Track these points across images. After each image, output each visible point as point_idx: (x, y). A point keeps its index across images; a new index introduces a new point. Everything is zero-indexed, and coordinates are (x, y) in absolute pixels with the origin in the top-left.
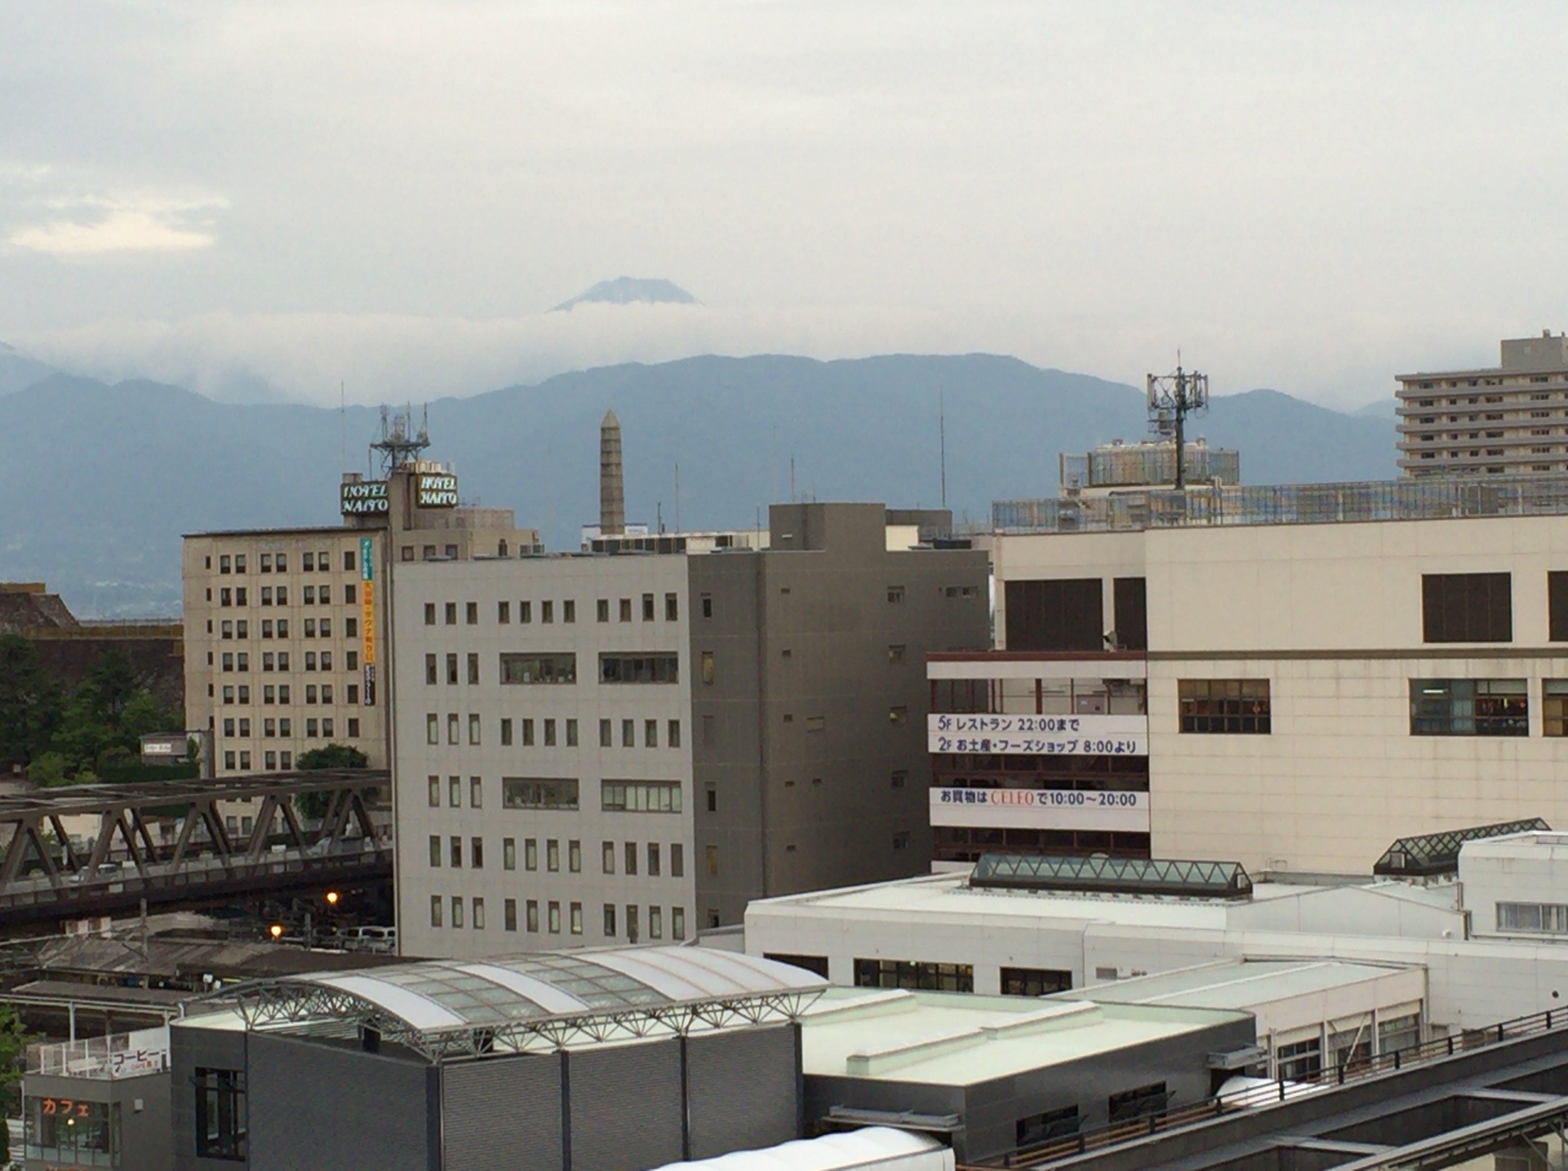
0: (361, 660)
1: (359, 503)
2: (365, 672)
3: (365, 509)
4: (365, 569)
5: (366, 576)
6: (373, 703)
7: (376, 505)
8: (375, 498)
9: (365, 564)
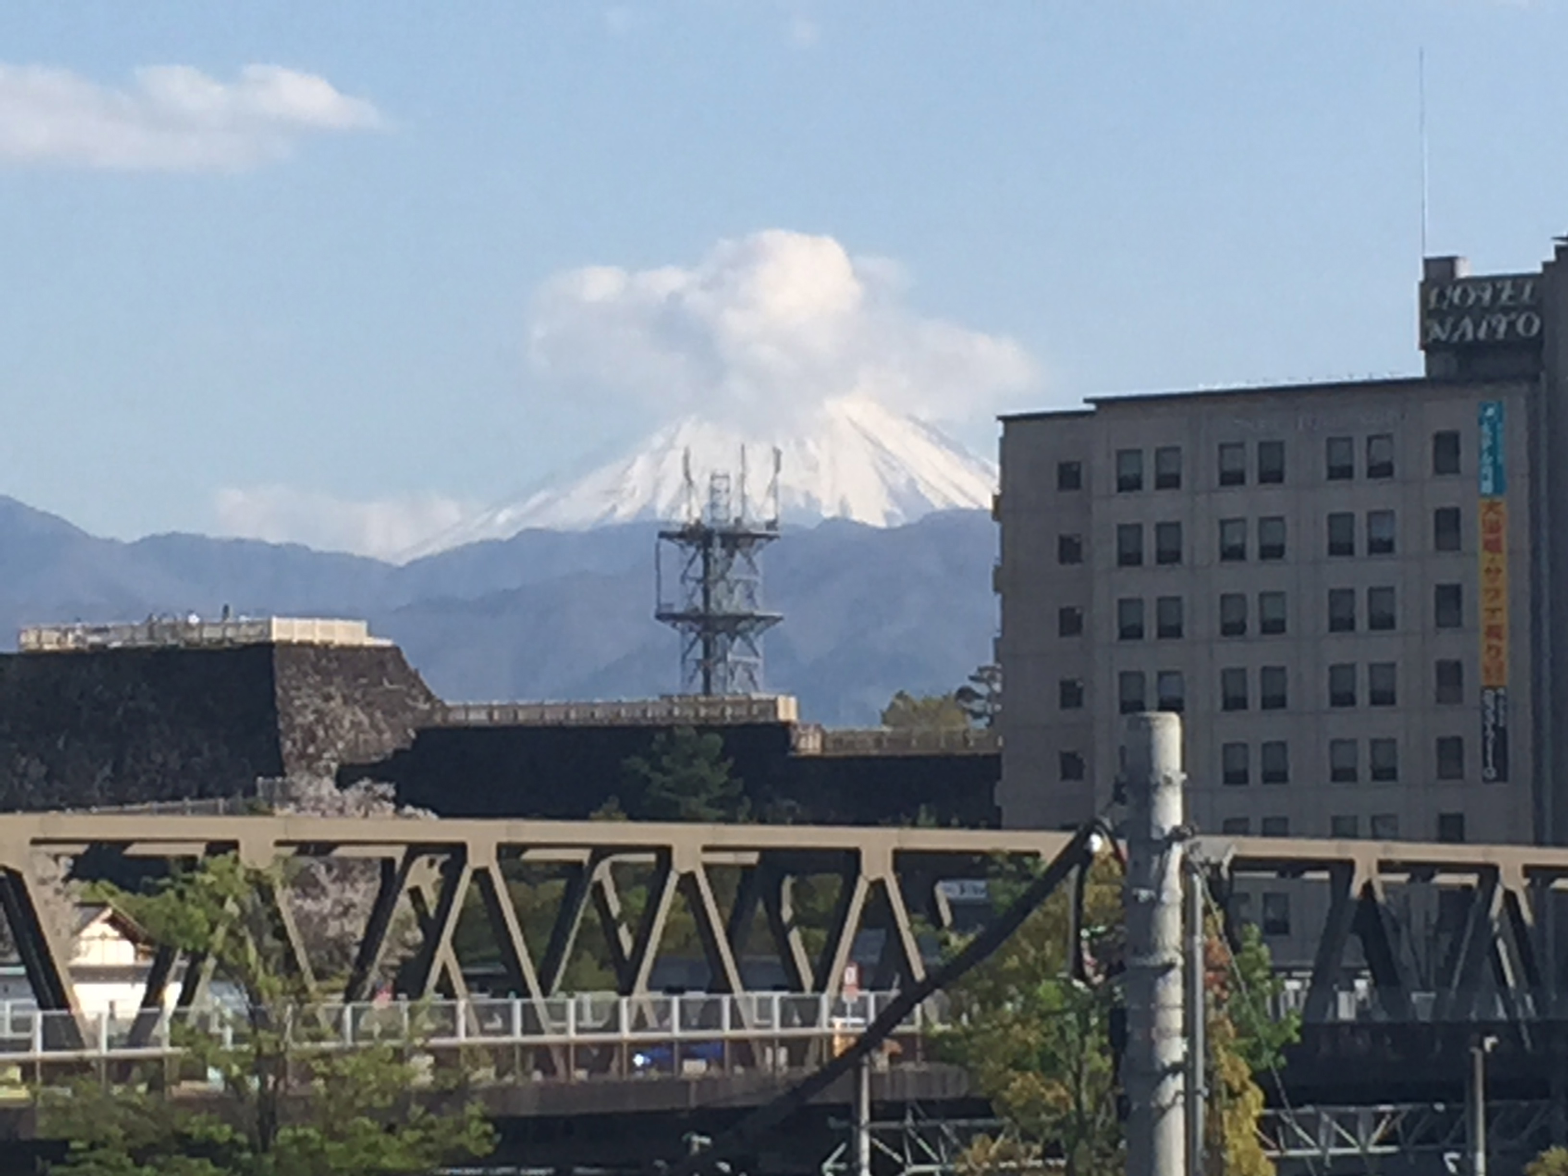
0: (1473, 680)
1: (1467, 324)
2: (1484, 708)
3: (1482, 334)
4: (1488, 471)
5: (1487, 486)
6: (1502, 776)
7: (1511, 325)
8: (1506, 310)
9: (1487, 459)
